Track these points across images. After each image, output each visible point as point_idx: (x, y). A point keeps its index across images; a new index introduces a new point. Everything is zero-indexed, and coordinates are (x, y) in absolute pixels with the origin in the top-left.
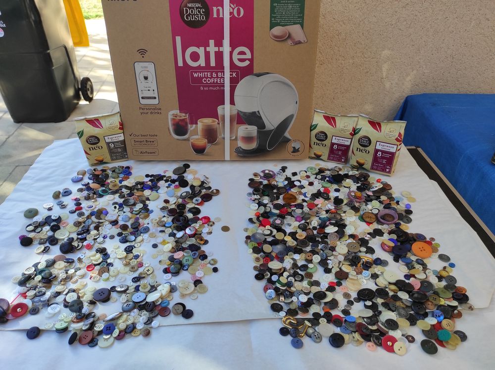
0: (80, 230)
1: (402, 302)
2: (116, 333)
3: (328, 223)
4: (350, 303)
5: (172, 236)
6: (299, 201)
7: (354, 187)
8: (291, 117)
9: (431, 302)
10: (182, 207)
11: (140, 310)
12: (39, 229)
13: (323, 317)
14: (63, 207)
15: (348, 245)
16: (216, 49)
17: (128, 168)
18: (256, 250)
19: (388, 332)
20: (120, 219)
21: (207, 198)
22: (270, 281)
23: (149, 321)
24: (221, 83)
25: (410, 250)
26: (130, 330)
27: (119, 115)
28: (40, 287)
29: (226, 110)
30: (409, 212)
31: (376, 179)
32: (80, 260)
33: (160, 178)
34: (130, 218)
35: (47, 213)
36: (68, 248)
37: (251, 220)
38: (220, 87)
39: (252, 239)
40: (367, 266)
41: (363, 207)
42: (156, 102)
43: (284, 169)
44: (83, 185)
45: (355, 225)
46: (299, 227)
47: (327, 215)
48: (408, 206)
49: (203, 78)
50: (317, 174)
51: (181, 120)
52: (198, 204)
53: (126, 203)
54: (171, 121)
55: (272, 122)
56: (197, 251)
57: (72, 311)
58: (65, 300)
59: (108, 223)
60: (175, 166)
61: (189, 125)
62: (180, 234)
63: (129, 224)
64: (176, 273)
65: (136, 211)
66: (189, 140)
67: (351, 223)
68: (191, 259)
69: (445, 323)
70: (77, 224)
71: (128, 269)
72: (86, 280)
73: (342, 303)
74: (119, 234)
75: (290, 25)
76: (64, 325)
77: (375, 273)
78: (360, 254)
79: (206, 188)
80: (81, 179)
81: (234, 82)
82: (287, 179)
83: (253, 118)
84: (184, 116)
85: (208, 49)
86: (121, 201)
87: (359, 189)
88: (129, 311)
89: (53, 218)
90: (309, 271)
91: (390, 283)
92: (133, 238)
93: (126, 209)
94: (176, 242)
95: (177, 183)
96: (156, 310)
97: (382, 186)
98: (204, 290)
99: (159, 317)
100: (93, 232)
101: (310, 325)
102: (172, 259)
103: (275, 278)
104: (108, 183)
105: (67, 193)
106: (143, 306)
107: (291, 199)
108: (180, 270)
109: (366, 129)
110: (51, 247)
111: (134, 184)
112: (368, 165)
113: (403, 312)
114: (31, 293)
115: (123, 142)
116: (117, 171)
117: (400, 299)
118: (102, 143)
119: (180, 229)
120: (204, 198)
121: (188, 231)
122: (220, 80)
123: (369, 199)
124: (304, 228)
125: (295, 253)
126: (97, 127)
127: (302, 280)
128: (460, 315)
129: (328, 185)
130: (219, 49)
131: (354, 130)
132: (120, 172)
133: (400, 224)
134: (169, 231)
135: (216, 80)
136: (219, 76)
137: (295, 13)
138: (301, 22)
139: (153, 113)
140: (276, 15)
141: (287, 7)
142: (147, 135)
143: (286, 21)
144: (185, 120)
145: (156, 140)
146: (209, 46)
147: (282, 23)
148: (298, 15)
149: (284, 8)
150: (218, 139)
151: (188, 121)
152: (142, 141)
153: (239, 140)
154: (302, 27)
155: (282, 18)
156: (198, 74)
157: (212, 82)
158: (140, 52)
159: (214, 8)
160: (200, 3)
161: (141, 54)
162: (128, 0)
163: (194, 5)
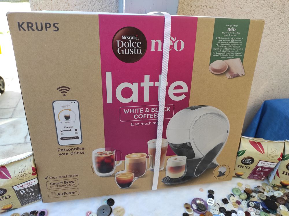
8: (221, 145)
16: (152, 84)
17: (43, 213)
24: (154, 118)
29: (157, 143)
38: (152, 122)
42: (78, 141)
43: (211, 194)
49: (134, 114)
50: (247, 199)
51: (106, 157)
54: (95, 159)
55: (200, 152)
60: (98, 203)
61: (116, 162)
66: (114, 176)
75: (230, 59)
81: (168, 116)
83: (184, 149)
84: (109, 153)
85: (142, 84)
115: (37, 186)
118: (10, 193)
122: (153, 115)
126: (4, 177)
130: (154, 84)
131: (283, 156)
135: (148, 115)
136: (152, 111)
137: (236, 47)
138: (241, 55)
139: (74, 153)
140: (217, 49)
141: (229, 41)
142: (66, 176)
143: (227, 54)
144: (111, 157)
145: (76, 180)
146: (143, 81)
147: (223, 56)
148: (239, 49)
149: (226, 42)
150: (145, 172)
151: (115, 158)
152: (60, 183)
153: (167, 171)
154: (242, 61)
155: (223, 52)
156: (130, 110)
157: (144, 118)
158: (60, 91)
159: (152, 40)
160: (137, 35)
161: (62, 92)
162: (46, 30)
163: (130, 37)
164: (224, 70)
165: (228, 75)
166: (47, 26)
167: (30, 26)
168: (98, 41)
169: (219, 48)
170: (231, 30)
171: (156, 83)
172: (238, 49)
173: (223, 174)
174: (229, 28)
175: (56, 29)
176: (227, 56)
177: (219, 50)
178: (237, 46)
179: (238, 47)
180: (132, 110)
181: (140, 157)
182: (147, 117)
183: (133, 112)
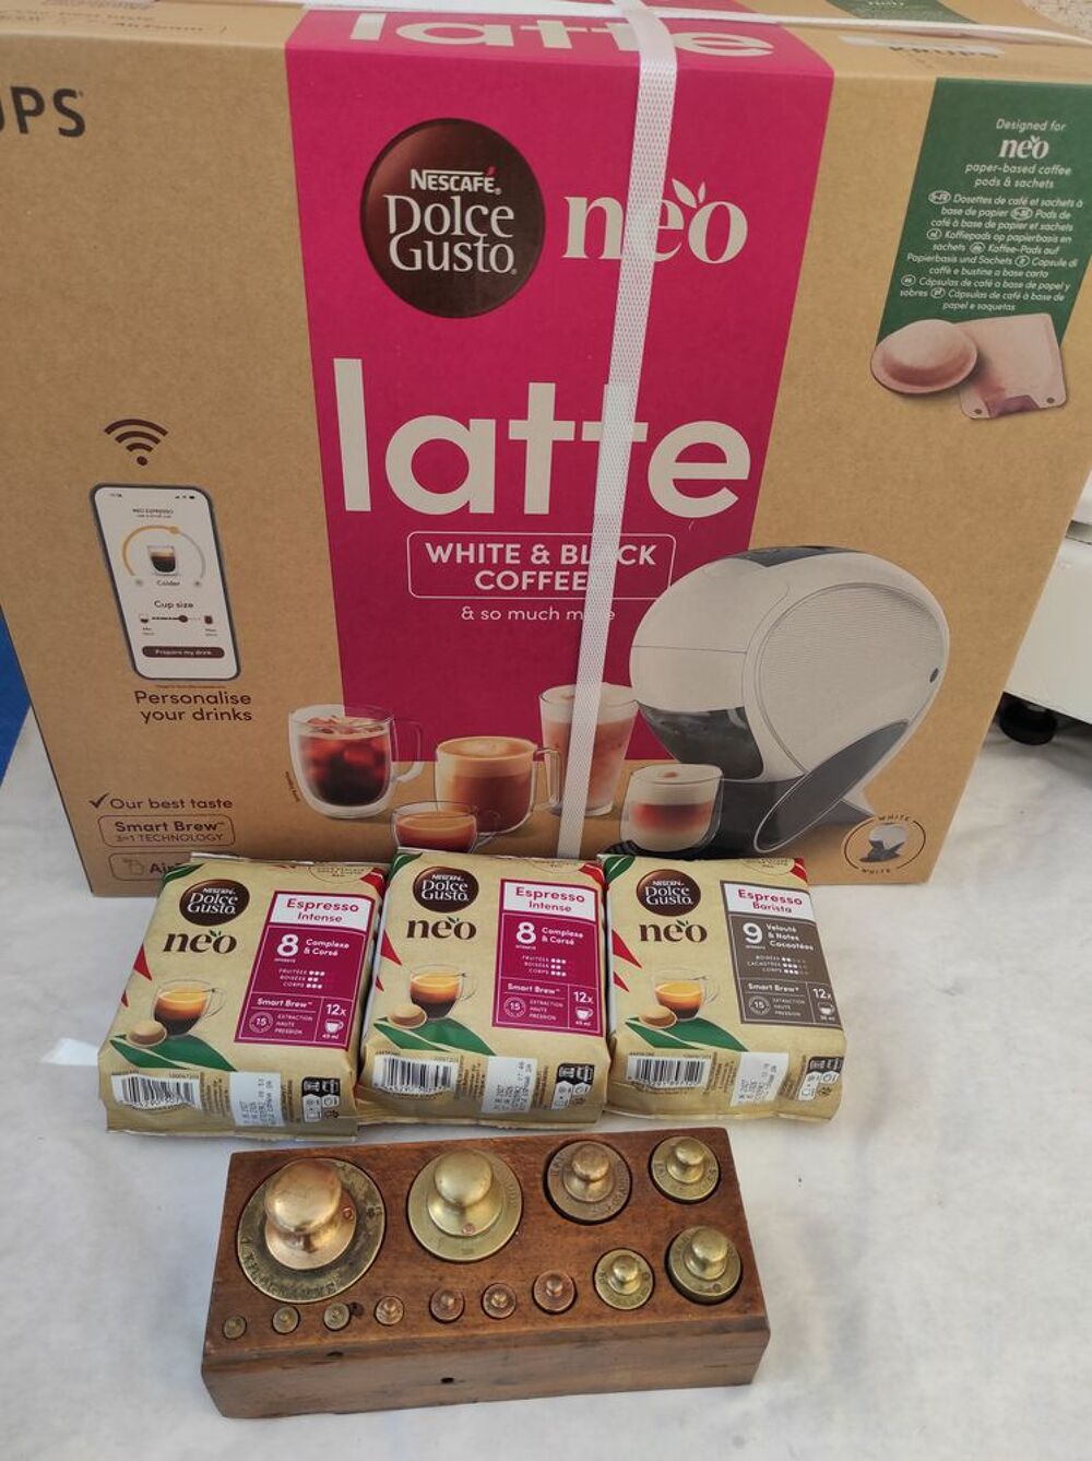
8: (895, 731)
16: (566, 431)
24: (571, 593)
29: (580, 705)
38: (562, 607)
42: (225, 667)
49: (477, 567)
51: (351, 744)
54: (303, 746)
55: (796, 750)
61: (394, 767)
66: (389, 821)
75: (996, 314)
81: (638, 589)
83: (712, 737)
85: (516, 430)
122: (570, 578)
130: (578, 431)
135: (545, 577)
136: (564, 561)
137: (1038, 250)
138: (1061, 298)
139: (208, 714)
140: (929, 259)
141: (1002, 213)
142: (182, 802)
143: (982, 290)
144: (374, 744)
145: (226, 820)
146: (522, 414)
147: (956, 300)
148: (1052, 263)
149: (984, 219)
150: (528, 815)
151: (388, 747)
152: (157, 826)
153: (627, 819)
154: (1060, 329)
155: (960, 278)
156: (454, 549)
157: (524, 587)
158: (120, 439)
159: (572, 201)
160: (491, 170)
161: (131, 448)
162: (23, 128)
163: (453, 179)
164: (949, 377)
165: (972, 401)
166: (25, 104)
168: (288, 196)
169: (942, 253)
170: (1025, 152)
171: (585, 424)
172: (1044, 263)
173: (892, 854)
174: (1010, 139)
175: (71, 125)
176: (977, 301)
177: (940, 265)
178: (1043, 245)
179: (1048, 251)
180: (465, 548)
181: (503, 755)
182: (541, 587)
183: (472, 561)
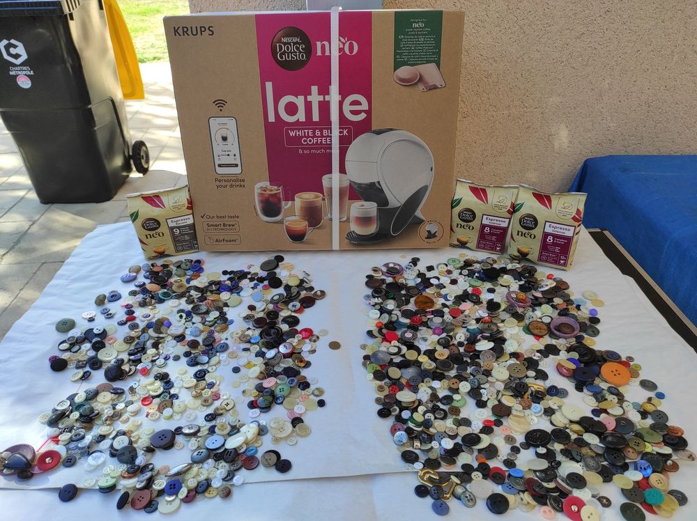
0: (132, 348)
1: (591, 449)
2: (183, 492)
3: (479, 337)
4: (515, 450)
5: (260, 356)
6: (438, 306)
7: (515, 286)
8: (425, 189)
9: (632, 448)
10: (273, 315)
11: (216, 461)
12: (76, 348)
13: (477, 470)
14: (109, 316)
15: (509, 368)
16: (321, 98)
17: (199, 262)
18: (379, 375)
19: (571, 492)
20: (188, 332)
21: (308, 302)
22: (399, 418)
23: (229, 476)
24: (327, 144)
25: (598, 374)
26: (203, 488)
27: (187, 189)
28: (78, 428)
29: (334, 181)
30: (594, 320)
31: (546, 275)
32: (132, 390)
33: (243, 275)
34: (202, 332)
35: (88, 326)
36: (116, 373)
37: (370, 333)
39: (372, 360)
40: (538, 397)
41: (529, 313)
42: (237, 170)
43: (415, 262)
44: (137, 286)
45: (517, 339)
46: (438, 342)
47: (478, 326)
48: (593, 312)
49: (302, 137)
50: (462, 268)
51: (271, 195)
52: (295, 311)
53: (196, 310)
54: (258, 196)
55: (397, 196)
56: (295, 377)
57: (122, 461)
58: (112, 446)
59: (170, 338)
60: (263, 258)
61: (283, 203)
62: (270, 354)
63: (200, 340)
64: (266, 408)
65: (210, 322)
66: (283, 223)
67: (513, 336)
68: (286, 388)
69: (654, 478)
70: (129, 340)
71: (199, 402)
72: (141, 419)
73: (504, 450)
74: (187, 354)
75: (421, 64)
76: (111, 482)
77: (550, 407)
78: (527, 381)
79: (306, 289)
80: (135, 278)
81: (345, 142)
82: (420, 275)
83: (372, 192)
84: (275, 189)
85: (309, 98)
86: (189, 307)
87: (522, 288)
88: (202, 461)
89: (95, 331)
90: (455, 404)
91: (571, 422)
92: (205, 359)
93: (196, 319)
94: (266, 364)
95: (266, 283)
96: (239, 460)
97: (554, 284)
98: (307, 433)
99: (244, 471)
100: (151, 351)
101: (459, 482)
102: (260, 388)
103: (406, 414)
104: (171, 283)
105: (115, 297)
106: (220, 455)
107: (426, 303)
108: (271, 403)
109: (531, 205)
110: (93, 373)
111: (207, 284)
112: (534, 255)
113: (592, 463)
114: (65, 437)
115: (193, 226)
116: (183, 266)
117: (587, 444)
118: (163, 229)
119: (270, 346)
120: (304, 302)
121: (282, 349)
122: (326, 139)
123: (536, 303)
124: (445, 344)
125: (433, 380)
126: (157, 206)
127: (444, 418)
128: (675, 467)
129: (478, 283)
130: (324, 98)
131: (513, 206)
132: (188, 267)
133: (582, 337)
134: (256, 348)
135: (320, 140)
136: (324, 135)
137: (427, 48)
138: (437, 59)
139: (233, 185)
140: (402, 51)
141: (417, 40)
142: (226, 217)
143: (417, 58)
144: (278, 195)
145: (237, 223)
146: (310, 94)
147: (411, 61)
149: (413, 41)
150: (323, 221)
151: (282, 197)
152: (218, 225)
153: (352, 222)
154: (439, 67)
155: (410, 55)
156: (296, 132)
157: (315, 143)
158: (216, 104)
160: (299, 37)
161: (219, 107)
162: (201, 35)
163: (291, 40)
164: (414, 80)
165: (421, 87)
166: (202, 29)
167: (185, 31)
168: (255, 45)
169: (405, 50)
170: (418, 26)
171: (326, 96)
172: (430, 51)
173: (434, 236)
174: (414, 23)
175: (211, 33)
176: (416, 61)
177: (405, 53)
179: (430, 48)
180: (299, 132)
181: (314, 199)
182: (319, 143)
183: (301, 135)
